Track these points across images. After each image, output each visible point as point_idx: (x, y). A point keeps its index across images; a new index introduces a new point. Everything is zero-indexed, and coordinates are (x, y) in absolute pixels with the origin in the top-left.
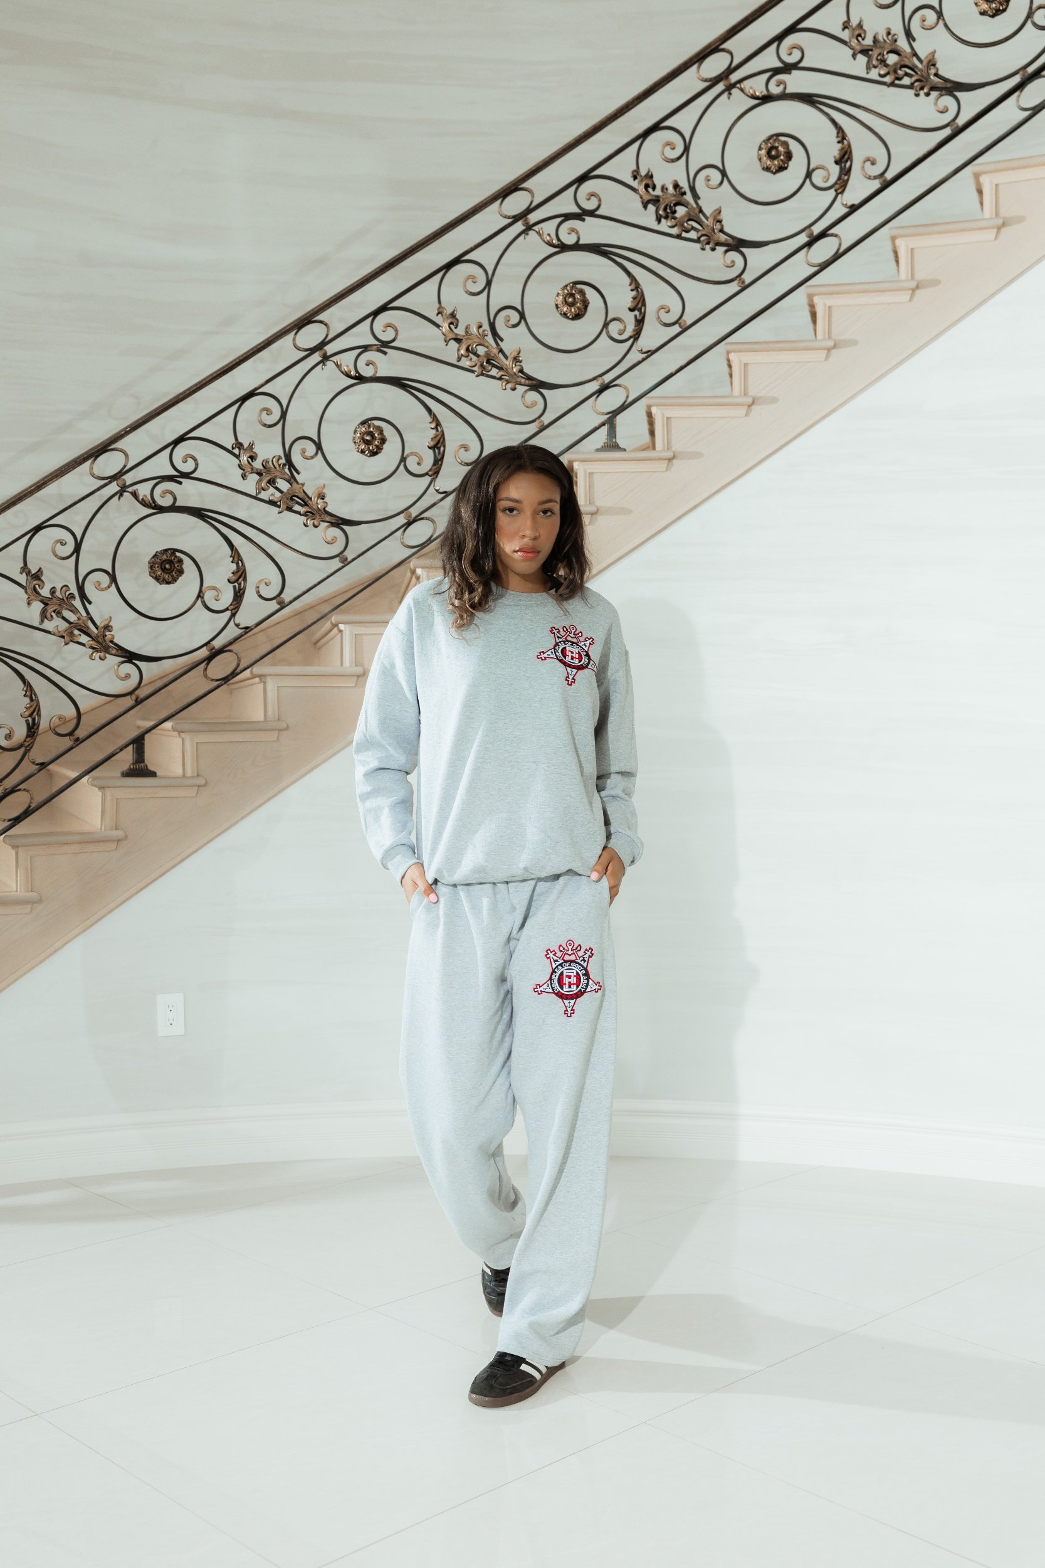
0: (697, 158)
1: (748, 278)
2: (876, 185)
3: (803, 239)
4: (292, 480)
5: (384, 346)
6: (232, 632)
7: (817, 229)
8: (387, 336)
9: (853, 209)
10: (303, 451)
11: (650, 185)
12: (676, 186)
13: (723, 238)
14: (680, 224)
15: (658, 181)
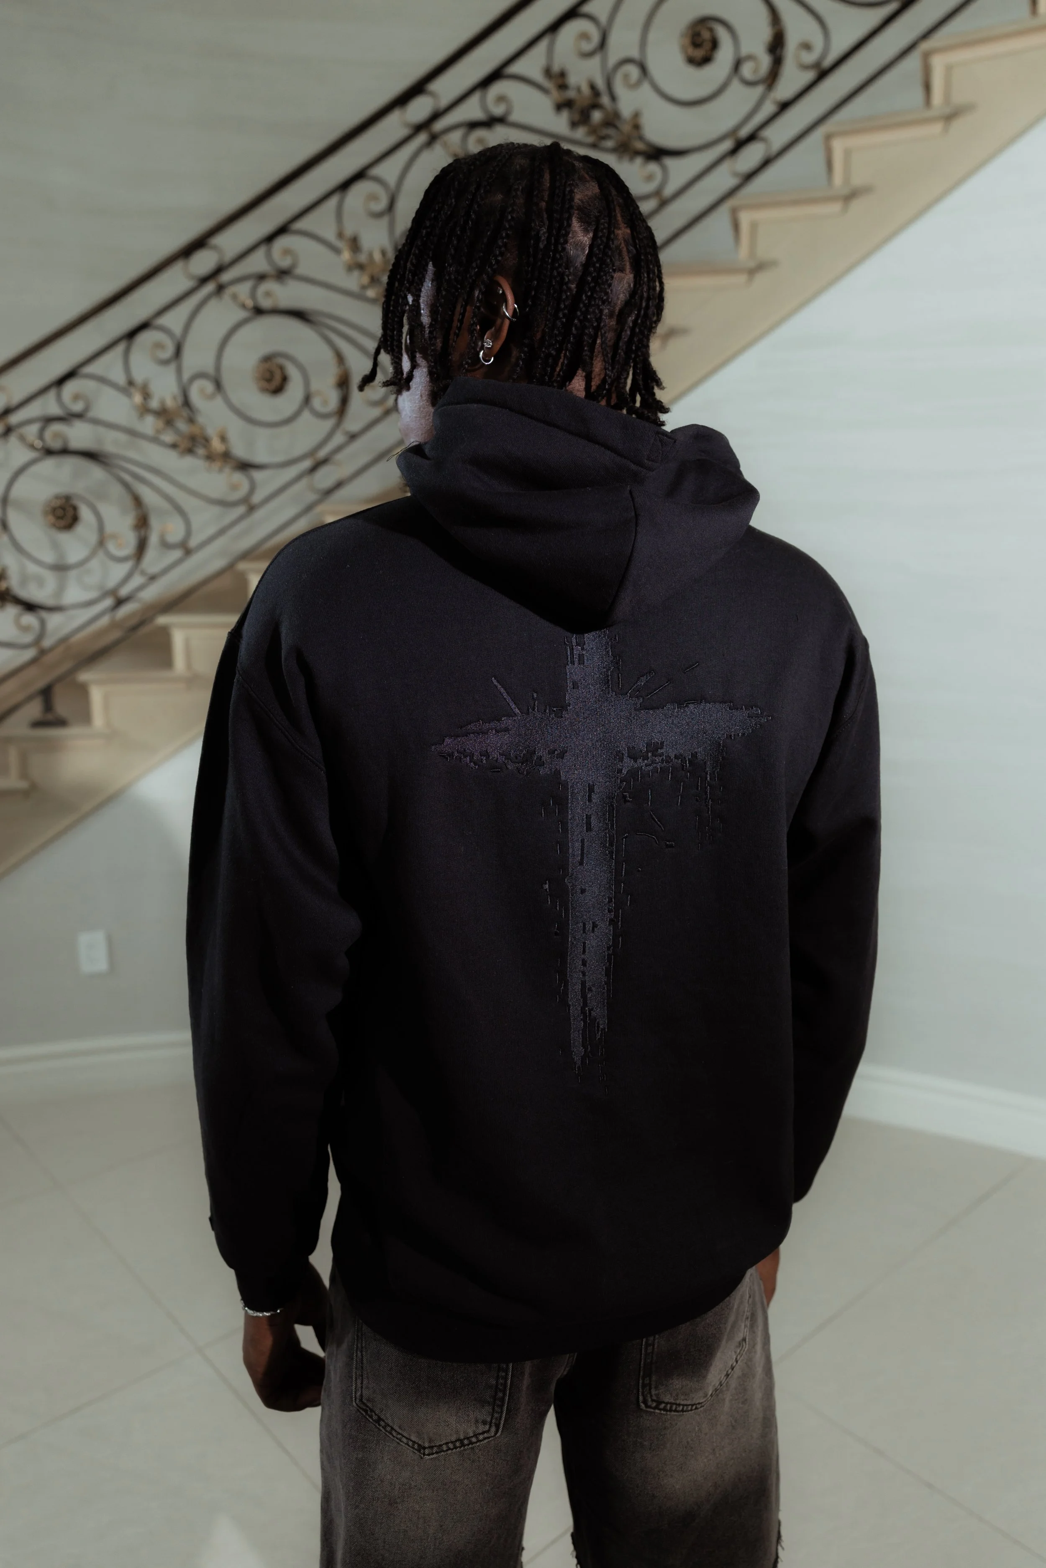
0: (615, 53)
1: (668, 191)
2: (810, 76)
3: (727, 145)
4: (191, 421)
5: (283, 274)
6: (137, 580)
7: (744, 132)
8: (285, 263)
9: (784, 106)
10: (202, 391)
11: (563, 86)
12: (593, 87)
13: (639, 146)
14: (593, 131)
15: (573, 80)
